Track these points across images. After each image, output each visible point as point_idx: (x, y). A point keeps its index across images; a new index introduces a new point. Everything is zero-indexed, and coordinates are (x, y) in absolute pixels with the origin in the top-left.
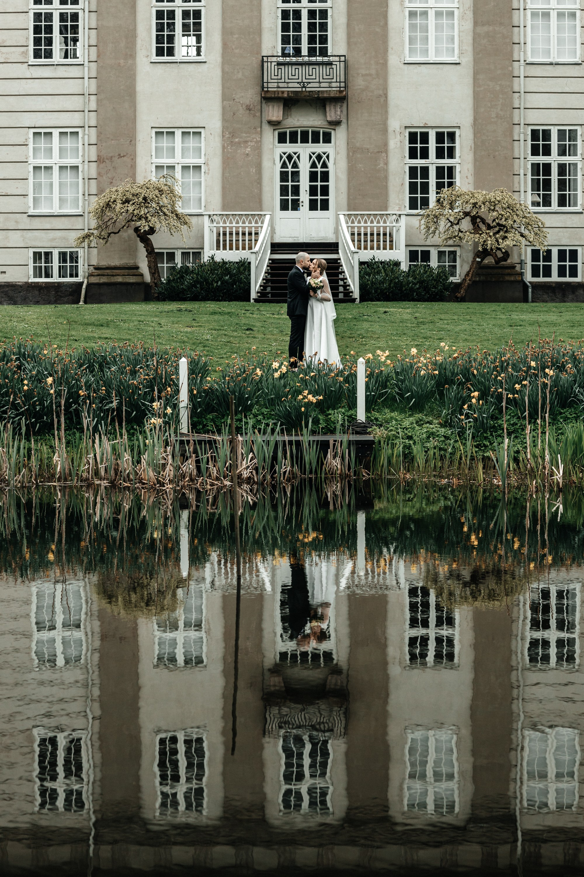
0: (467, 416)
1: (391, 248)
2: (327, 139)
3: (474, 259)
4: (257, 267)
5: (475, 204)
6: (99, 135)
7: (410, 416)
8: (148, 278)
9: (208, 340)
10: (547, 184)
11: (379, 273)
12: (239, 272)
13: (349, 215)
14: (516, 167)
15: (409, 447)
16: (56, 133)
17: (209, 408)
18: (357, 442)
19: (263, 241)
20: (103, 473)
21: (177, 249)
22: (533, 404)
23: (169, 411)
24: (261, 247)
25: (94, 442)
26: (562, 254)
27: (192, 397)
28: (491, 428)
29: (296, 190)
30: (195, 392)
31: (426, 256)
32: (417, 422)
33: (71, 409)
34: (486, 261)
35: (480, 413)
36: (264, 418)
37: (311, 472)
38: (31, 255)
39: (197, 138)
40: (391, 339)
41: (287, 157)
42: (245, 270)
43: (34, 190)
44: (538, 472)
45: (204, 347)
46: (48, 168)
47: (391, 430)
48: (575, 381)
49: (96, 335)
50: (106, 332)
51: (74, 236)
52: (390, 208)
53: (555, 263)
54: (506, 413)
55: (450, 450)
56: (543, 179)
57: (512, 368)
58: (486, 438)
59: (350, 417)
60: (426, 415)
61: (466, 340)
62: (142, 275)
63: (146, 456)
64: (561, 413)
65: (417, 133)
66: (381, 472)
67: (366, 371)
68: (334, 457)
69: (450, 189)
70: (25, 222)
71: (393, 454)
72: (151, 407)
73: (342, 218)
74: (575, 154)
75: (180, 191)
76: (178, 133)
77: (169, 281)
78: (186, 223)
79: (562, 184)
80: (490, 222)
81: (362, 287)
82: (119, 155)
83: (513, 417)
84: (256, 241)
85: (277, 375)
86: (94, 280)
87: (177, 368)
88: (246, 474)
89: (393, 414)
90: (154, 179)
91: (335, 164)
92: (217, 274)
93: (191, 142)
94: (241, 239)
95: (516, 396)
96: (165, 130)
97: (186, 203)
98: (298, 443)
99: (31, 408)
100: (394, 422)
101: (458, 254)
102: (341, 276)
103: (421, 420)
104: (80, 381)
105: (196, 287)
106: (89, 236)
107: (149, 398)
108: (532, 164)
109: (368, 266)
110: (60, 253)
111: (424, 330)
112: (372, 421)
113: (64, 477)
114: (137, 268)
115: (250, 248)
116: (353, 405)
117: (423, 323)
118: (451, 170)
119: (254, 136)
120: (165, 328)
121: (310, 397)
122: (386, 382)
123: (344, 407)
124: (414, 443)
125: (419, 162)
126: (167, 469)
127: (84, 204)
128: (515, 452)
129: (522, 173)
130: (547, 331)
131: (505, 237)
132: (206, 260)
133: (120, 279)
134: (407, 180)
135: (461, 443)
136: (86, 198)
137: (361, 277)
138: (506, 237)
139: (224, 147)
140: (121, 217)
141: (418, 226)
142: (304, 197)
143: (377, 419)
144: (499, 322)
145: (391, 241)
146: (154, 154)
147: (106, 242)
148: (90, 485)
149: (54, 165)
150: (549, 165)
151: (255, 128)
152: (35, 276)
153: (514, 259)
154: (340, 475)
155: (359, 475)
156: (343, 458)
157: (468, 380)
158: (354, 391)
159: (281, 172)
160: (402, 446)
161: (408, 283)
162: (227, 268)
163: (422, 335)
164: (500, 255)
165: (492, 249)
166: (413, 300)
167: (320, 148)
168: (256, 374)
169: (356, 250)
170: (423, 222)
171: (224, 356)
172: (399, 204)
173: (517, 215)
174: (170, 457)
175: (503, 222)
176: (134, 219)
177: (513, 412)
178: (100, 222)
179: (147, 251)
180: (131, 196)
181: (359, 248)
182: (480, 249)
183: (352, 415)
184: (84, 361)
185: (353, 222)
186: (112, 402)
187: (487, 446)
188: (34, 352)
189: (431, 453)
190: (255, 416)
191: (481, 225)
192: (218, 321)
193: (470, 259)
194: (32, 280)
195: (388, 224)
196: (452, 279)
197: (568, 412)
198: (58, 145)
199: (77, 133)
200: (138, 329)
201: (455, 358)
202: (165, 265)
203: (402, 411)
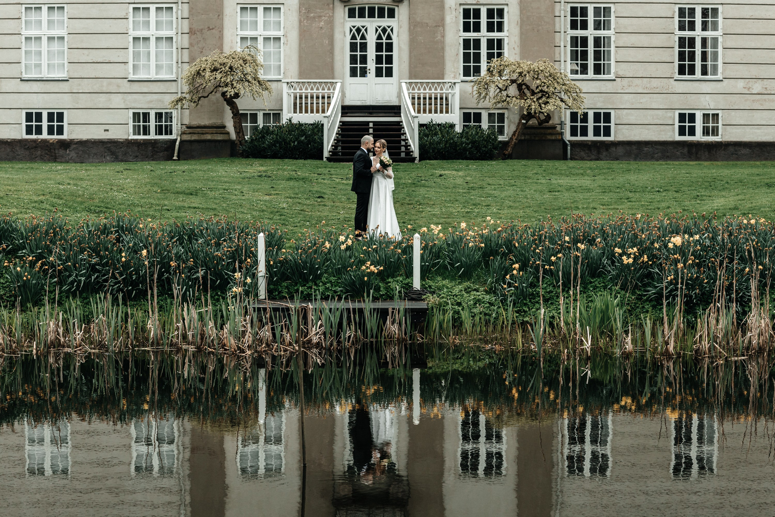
0: (510, 285)
1: (447, 112)
2: (392, 14)
3: (520, 120)
4: (329, 130)
5: (520, 74)
6: (191, 10)
7: (460, 283)
8: (233, 136)
9: (284, 208)
10: (584, 55)
11: (436, 134)
12: (314, 134)
13: (410, 83)
14: (557, 40)
15: (458, 313)
16: (153, 8)
17: (284, 277)
18: (413, 310)
19: (335, 106)
20: (190, 338)
21: (259, 110)
22: (566, 275)
23: (249, 280)
24: (332, 111)
25: (183, 310)
26: (597, 117)
27: (268, 267)
28: (530, 295)
29: (364, 59)
30: (272, 263)
31: (478, 117)
32: (465, 289)
33: (163, 278)
34: (530, 122)
35: (521, 283)
36: (332, 285)
37: (372, 337)
38: (131, 115)
39: (277, 13)
40: (445, 206)
41: (356, 30)
42: (318, 131)
43: (134, 58)
44: (570, 337)
45: (281, 215)
46: (146, 39)
47: (443, 297)
48: (604, 253)
49: (186, 205)
50: (195, 201)
51: (168, 99)
52: (446, 76)
53: (591, 124)
54: (543, 281)
55: (494, 315)
56: (581, 51)
57: (549, 242)
58: (525, 304)
59: (407, 284)
60: (473, 283)
61: (510, 207)
62: (228, 133)
63: (228, 326)
64: (591, 282)
65: (470, 9)
66: (434, 337)
67: (421, 243)
68: (393, 323)
69: (499, 59)
70: (126, 87)
71: (444, 320)
72: (233, 276)
73: (404, 85)
74: (609, 29)
75: (262, 61)
76: (260, 9)
77: (252, 140)
78: (267, 89)
79: (597, 56)
80: (534, 88)
81: (422, 147)
82: (209, 28)
83: (550, 285)
84: (329, 104)
85: (343, 247)
86: (186, 137)
87: (256, 241)
88: (315, 340)
89: (444, 282)
90: (239, 50)
91: (398, 36)
92: (294, 135)
93: (272, 17)
94: (315, 102)
95: (552, 267)
96: (249, 6)
97: (267, 69)
98: (361, 311)
99: (128, 277)
100: (445, 290)
101: (506, 116)
102: (403, 137)
103: (469, 288)
104: (171, 253)
105: (276, 146)
106: (182, 100)
107: (231, 268)
108: (572, 37)
109: (427, 128)
110: (156, 113)
111: (474, 196)
112: (426, 288)
113: (157, 343)
114: (224, 127)
115: (323, 111)
116: (409, 274)
117: (473, 188)
118: (500, 42)
119: (327, 12)
120: (247, 197)
121: (372, 267)
122: (439, 253)
123: (401, 275)
124: (463, 309)
125: (472, 35)
126: (247, 337)
127: (177, 70)
128: (550, 317)
129: (562, 45)
130: (581, 197)
131: (546, 103)
132: (284, 123)
133: (209, 137)
134: (462, 51)
135: (504, 309)
136: (180, 66)
137: (420, 139)
138: (548, 102)
139: (300, 22)
140: (210, 84)
141: (471, 91)
142: (371, 65)
143: (430, 287)
144: (540, 187)
145: (447, 105)
146: (239, 26)
147: (197, 105)
148: (179, 350)
149: (151, 37)
150: (587, 38)
151: (328, 5)
152: (134, 134)
153: (555, 121)
154: (398, 339)
155: (414, 340)
156: (400, 324)
157: (510, 251)
158: (410, 261)
159: (351, 43)
160: (452, 312)
161: (462, 143)
162: (302, 130)
163: (472, 202)
164: (542, 117)
165: (535, 113)
166: (466, 158)
167: (385, 22)
168: (326, 247)
169: (417, 115)
170: (475, 88)
171: (298, 225)
172: (454, 72)
173: (558, 83)
174: (249, 325)
175: (545, 89)
176: (222, 85)
177: (549, 281)
178: (192, 88)
179: (233, 113)
180: (218, 65)
181: (419, 112)
182: (525, 113)
183: (409, 283)
184: (175, 234)
185: (413, 89)
186: (198, 272)
187: (527, 312)
188: (131, 225)
189: (477, 318)
190: (324, 284)
191: (526, 91)
192: (292, 188)
193: (517, 121)
194: (132, 137)
195: (444, 91)
196: (501, 138)
197: (597, 282)
198: (155, 19)
199: (172, 8)
200: (223, 198)
201: (499, 232)
202: (249, 125)
203: (453, 279)
